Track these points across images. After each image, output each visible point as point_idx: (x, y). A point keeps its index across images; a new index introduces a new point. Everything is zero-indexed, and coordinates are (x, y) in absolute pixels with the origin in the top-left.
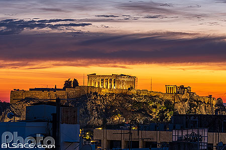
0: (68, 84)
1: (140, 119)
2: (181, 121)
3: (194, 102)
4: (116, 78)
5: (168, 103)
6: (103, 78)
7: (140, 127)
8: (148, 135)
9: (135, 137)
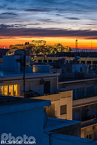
0: (26, 43)
1: (47, 53)
2: (59, 54)
3: (63, 48)
4: (40, 41)
5: (55, 48)
6: (36, 42)
7: (47, 56)
8: (50, 58)
9: (46, 59)
